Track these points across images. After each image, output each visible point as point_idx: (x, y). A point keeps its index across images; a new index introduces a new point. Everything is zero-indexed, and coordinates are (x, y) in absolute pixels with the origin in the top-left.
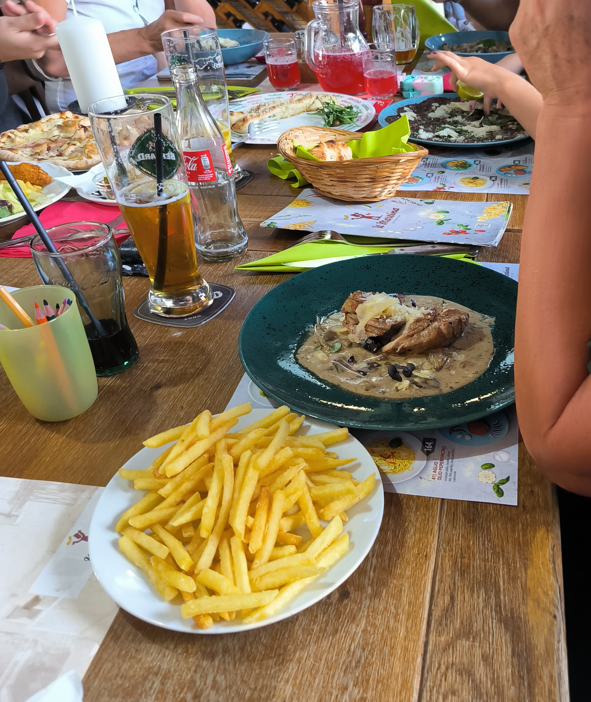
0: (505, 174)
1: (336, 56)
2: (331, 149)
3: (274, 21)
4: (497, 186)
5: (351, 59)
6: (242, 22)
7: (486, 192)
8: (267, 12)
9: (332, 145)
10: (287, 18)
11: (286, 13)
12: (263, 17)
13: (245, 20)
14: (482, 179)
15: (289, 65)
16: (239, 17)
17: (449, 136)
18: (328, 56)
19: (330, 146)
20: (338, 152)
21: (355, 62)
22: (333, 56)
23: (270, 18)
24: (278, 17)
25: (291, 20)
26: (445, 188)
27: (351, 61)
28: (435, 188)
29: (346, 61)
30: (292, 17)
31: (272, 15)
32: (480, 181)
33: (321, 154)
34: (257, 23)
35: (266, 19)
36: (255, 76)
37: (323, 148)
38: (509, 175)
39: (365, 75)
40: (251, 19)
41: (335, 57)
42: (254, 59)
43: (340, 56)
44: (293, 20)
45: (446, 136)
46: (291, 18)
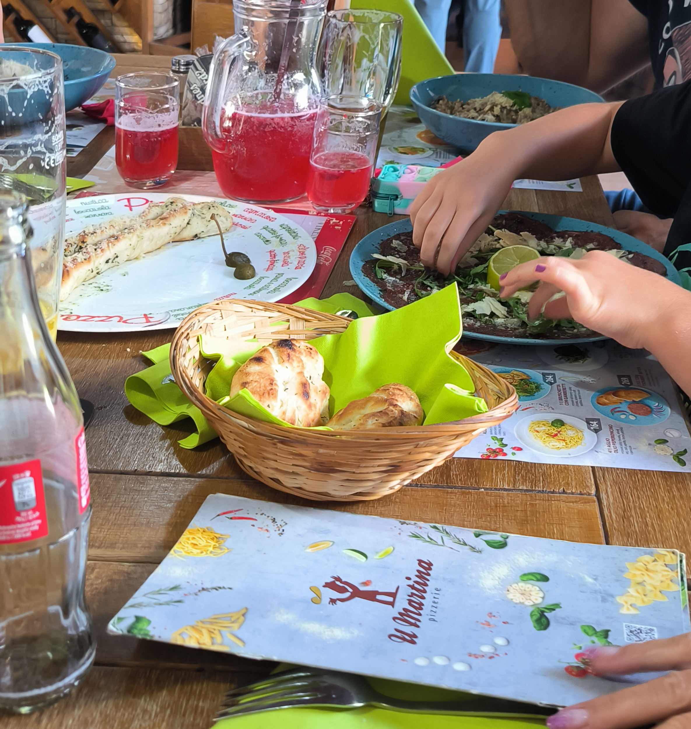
0: (613, 411)
1: (265, 119)
2: (286, 364)
3: (81, 25)
4: (606, 447)
5: (292, 126)
6: (30, 24)
7: (588, 462)
8: (72, 8)
9: (289, 356)
10: (103, 22)
11: (102, 12)
12: (63, 17)
13: (35, 20)
14: (573, 427)
15: (163, 133)
16: (26, 15)
17: (493, 315)
18: (248, 120)
19: (285, 357)
20: (299, 370)
21: (299, 134)
22: (258, 117)
23: (75, 19)
24: (88, 18)
25: (110, 24)
26: (505, 450)
27: (291, 131)
28: (485, 452)
29: (282, 130)
30: (111, 19)
31: (79, 14)
32: (571, 433)
33: (267, 383)
34: (54, 26)
35: (68, 21)
36: (81, 149)
37: (269, 366)
38: (623, 417)
39: (312, 162)
40: (44, 20)
41: (262, 123)
42: (78, 109)
43: (273, 119)
44: (113, 25)
45: (485, 315)
46: (109, 22)
